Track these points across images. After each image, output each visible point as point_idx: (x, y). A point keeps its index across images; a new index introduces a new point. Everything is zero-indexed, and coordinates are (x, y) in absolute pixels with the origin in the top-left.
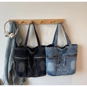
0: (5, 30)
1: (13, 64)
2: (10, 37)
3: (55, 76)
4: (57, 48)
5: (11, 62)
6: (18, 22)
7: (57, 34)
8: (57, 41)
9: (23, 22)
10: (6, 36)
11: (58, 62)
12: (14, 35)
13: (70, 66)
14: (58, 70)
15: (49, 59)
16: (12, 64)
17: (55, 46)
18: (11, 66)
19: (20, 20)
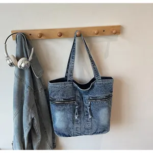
0: (7, 54)
1: (33, 120)
2: (20, 66)
3: (70, 136)
4: (73, 84)
5: (28, 116)
6: (30, 34)
7: (73, 58)
8: (72, 72)
9: (41, 35)
10: (11, 65)
11: (76, 110)
12: (26, 62)
13: (99, 119)
14: (76, 127)
15: (57, 105)
16: (30, 120)
17: (69, 81)
18: (29, 124)
19: (34, 30)
